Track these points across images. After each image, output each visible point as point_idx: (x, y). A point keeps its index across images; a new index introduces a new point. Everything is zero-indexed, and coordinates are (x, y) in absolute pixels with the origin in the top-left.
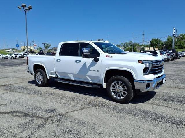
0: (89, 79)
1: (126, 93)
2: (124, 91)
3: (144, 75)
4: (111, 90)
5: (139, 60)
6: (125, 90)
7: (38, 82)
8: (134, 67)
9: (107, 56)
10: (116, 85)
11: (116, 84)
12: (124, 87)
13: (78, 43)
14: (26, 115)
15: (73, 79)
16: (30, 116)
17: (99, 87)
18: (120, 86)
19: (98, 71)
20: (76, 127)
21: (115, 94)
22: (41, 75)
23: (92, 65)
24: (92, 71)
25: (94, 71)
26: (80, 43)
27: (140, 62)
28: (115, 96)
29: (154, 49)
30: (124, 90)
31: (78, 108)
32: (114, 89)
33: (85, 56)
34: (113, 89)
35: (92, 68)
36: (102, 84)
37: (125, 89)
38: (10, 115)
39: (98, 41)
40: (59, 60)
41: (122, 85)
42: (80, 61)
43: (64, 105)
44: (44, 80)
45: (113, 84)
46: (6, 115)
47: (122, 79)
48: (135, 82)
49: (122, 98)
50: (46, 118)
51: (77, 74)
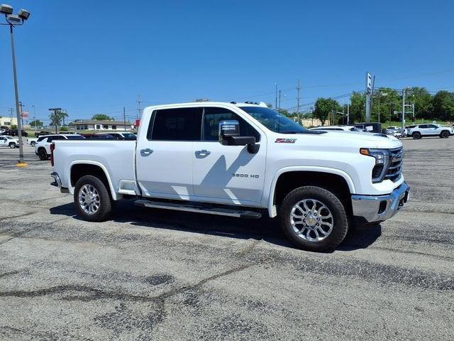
0: (232, 196)
1: (331, 226)
2: (324, 223)
3: (373, 183)
4: (293, 222)
5: (361, 149)
6: (329, 220)
7: (86, 211)
8: (350, 165)
9: (279, 140)
10: (305, 210)
11: (305, 206)
12: (324, 213)
13: (200, 109)
14: (98, 294)
15: (187, 198)
16: (110, 295)
17: (258, 215)
18: (315, 211)
19: (257, 176)
20: (245, 314)
21: (303, 230)
22: (94, 189)
23: (241, 161)
24: (242, 176)
25: (247, 176)
26: (205, 108)
27: (364, 151)
28: (302, 236)
29: (323, 124)
30: (324, 220)
31: (221, 268)
32: (300, 220)
33: (229, 141)
34: (296, 220)
35: (241, 170)
36: (266, 207)
37: (327, 217)
38: (56, 296)
39: (247, 103)
40: (148, 150)
41: (321, 209)
42: (207, 153)
43: (183, 264)
44: (102, 205)
45: (297, 206)
46: (45, 298)
47: (322, 194)
48: (353, 201)
49: (320, 239)
50: (156, 298)
51: (199, 184)
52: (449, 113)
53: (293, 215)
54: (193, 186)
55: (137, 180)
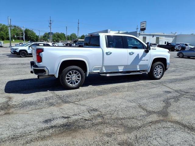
1: (162, 72)
19: (148, 60)
21: (156, 74)
25: (145, 60)
42: (133, 53)
48: (167, 65)
51: (129, 64)
52: (30, 38)
53: (155, 71)
54: (127, 66)
55: (103, 66)
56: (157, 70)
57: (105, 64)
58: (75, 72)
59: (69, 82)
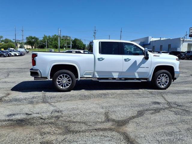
0: (137, 75)
7: (61, 87)
15: (116, 77)
18: (164, 77)
19: (148, 68)
21: (160, 84)
23: (143, 62)
24: (142, 67)
25: (144, 67)
27: (177, 59)
35: (142, 65)
37: (167, 79)
40: (101, 58)
42: (129, 60)
45: (159, 76)
48: (175, 73)
51: (125, 71)
53: (158, 79)
54: (122, 72)
55: (94, 71)
56: (161, 79)
57: (96, 70)
58: (66, 76)
59: (59, 85)
